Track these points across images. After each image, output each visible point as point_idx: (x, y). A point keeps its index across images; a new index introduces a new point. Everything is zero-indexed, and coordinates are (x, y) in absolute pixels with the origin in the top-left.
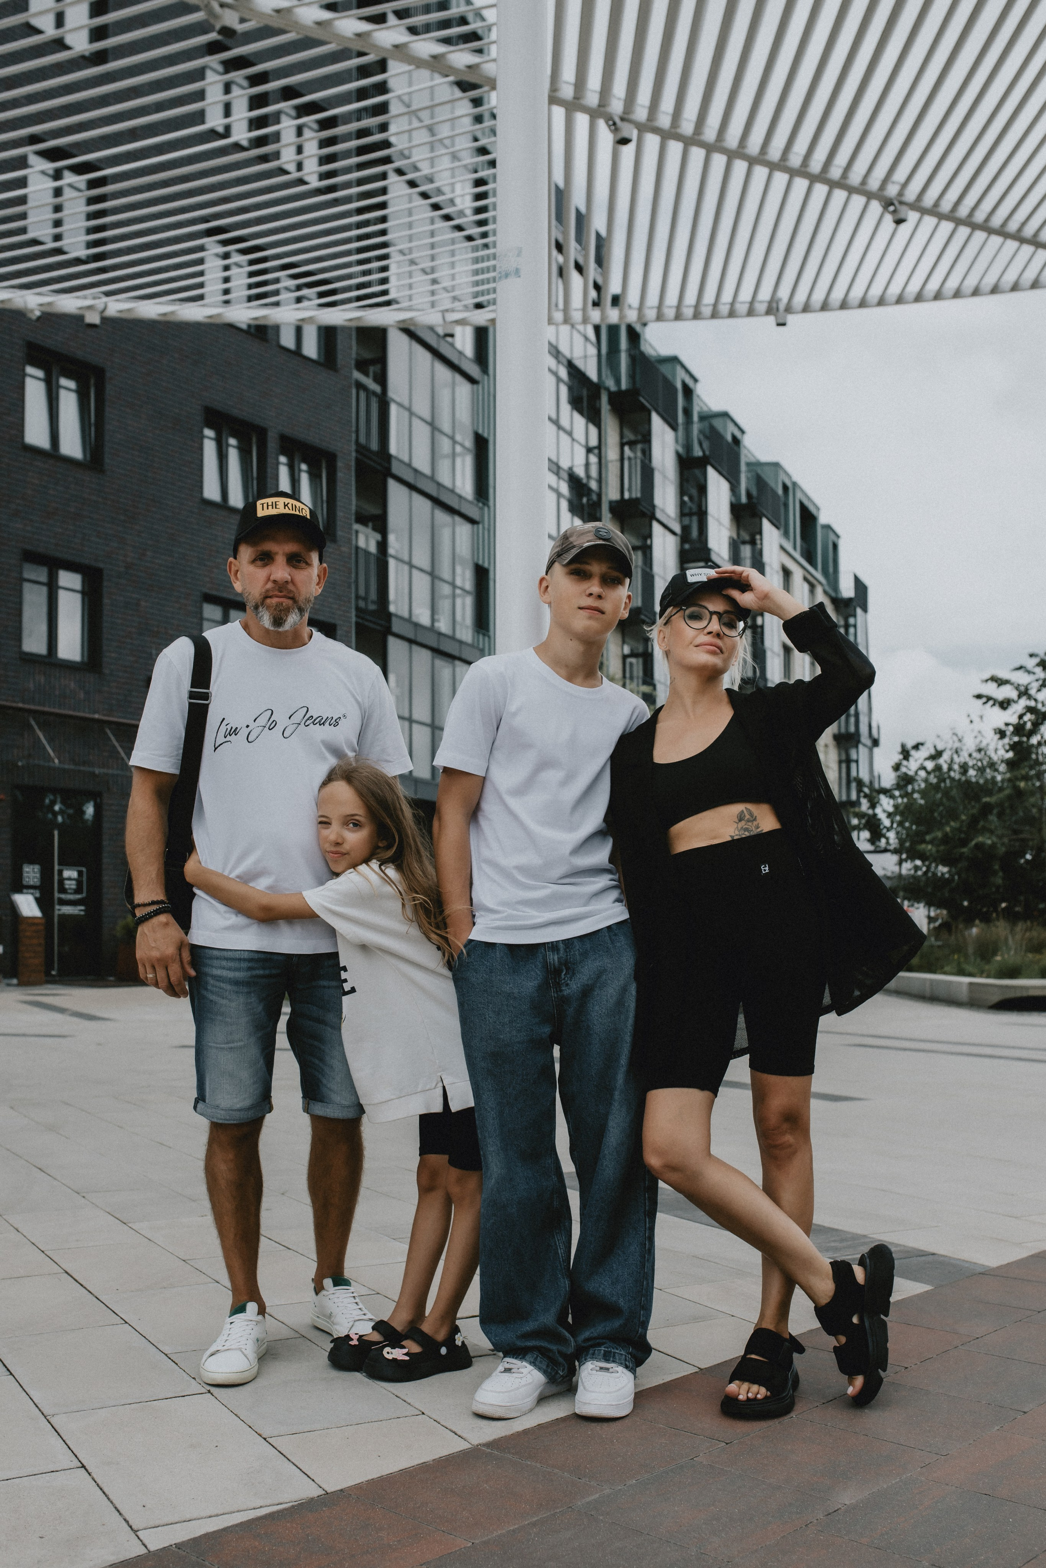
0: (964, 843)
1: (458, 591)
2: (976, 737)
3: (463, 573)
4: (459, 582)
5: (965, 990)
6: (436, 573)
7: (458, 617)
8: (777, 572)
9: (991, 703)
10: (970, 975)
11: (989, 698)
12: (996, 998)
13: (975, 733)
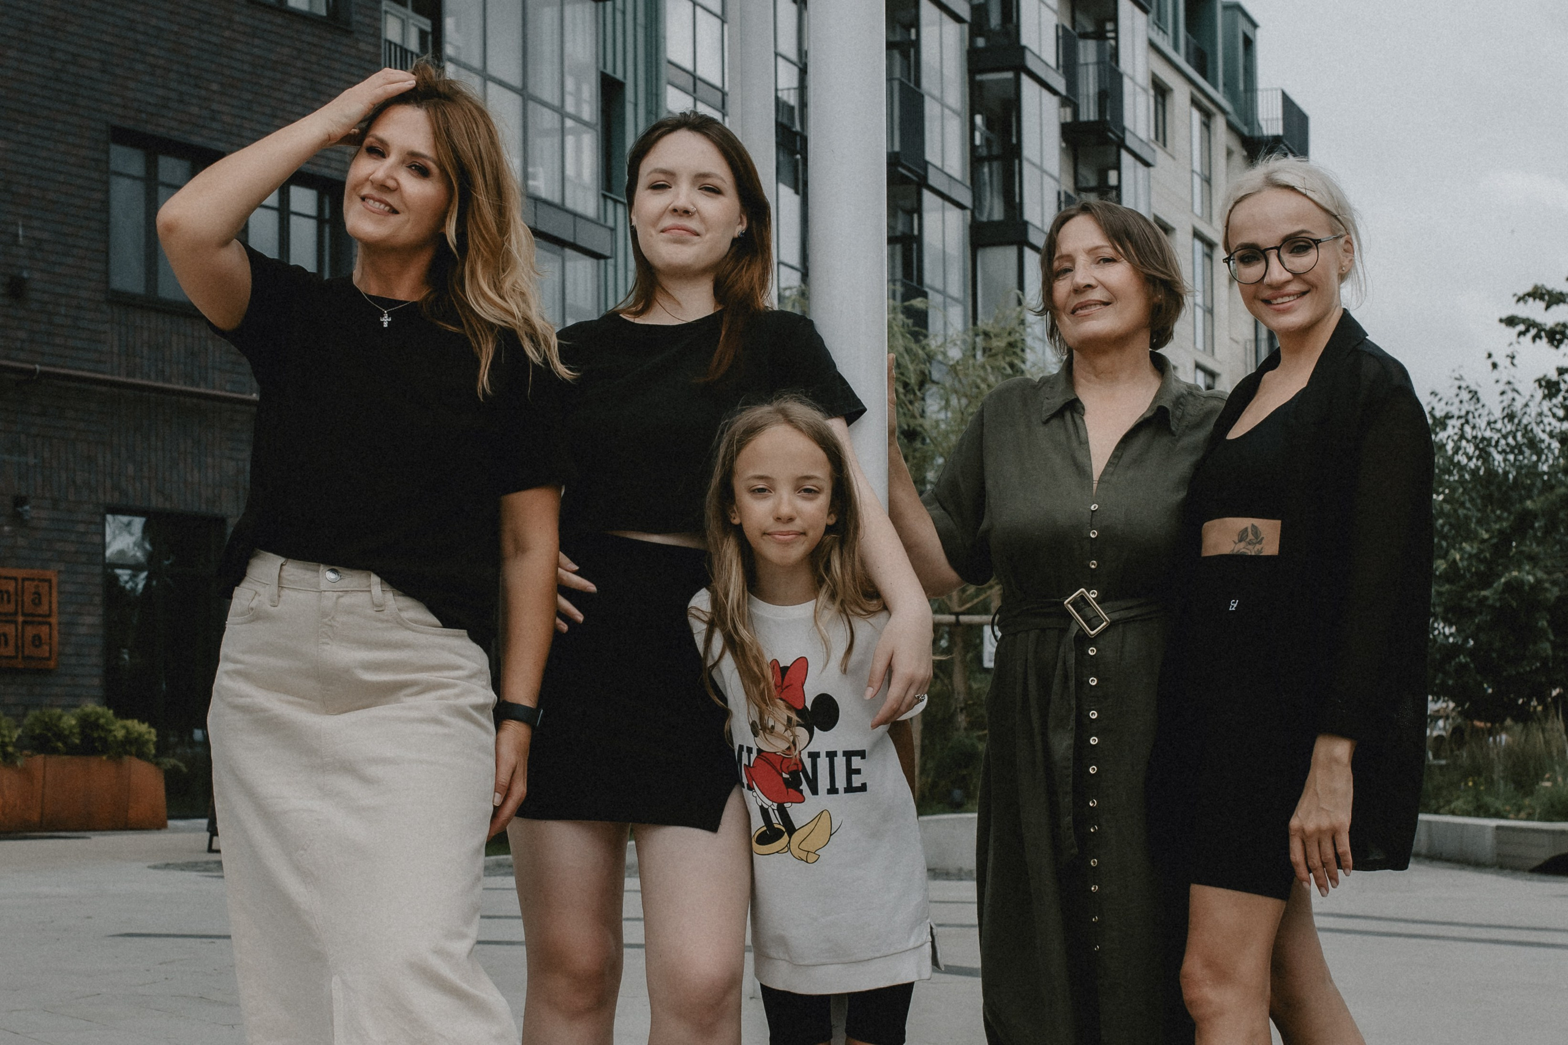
0: (1486, 580)
1: (569, 123)
2: (1503, 393)
3: (578, 90)
4: (570, 108)
5: (1489, 840)
6: (531, 89)
7: (570, 171)
8: (1145, 90)
9: (1533, 332)
10: (1498, 815)
11: (1530, 324)
12: (1544, 854)
13: (1502, 387)
